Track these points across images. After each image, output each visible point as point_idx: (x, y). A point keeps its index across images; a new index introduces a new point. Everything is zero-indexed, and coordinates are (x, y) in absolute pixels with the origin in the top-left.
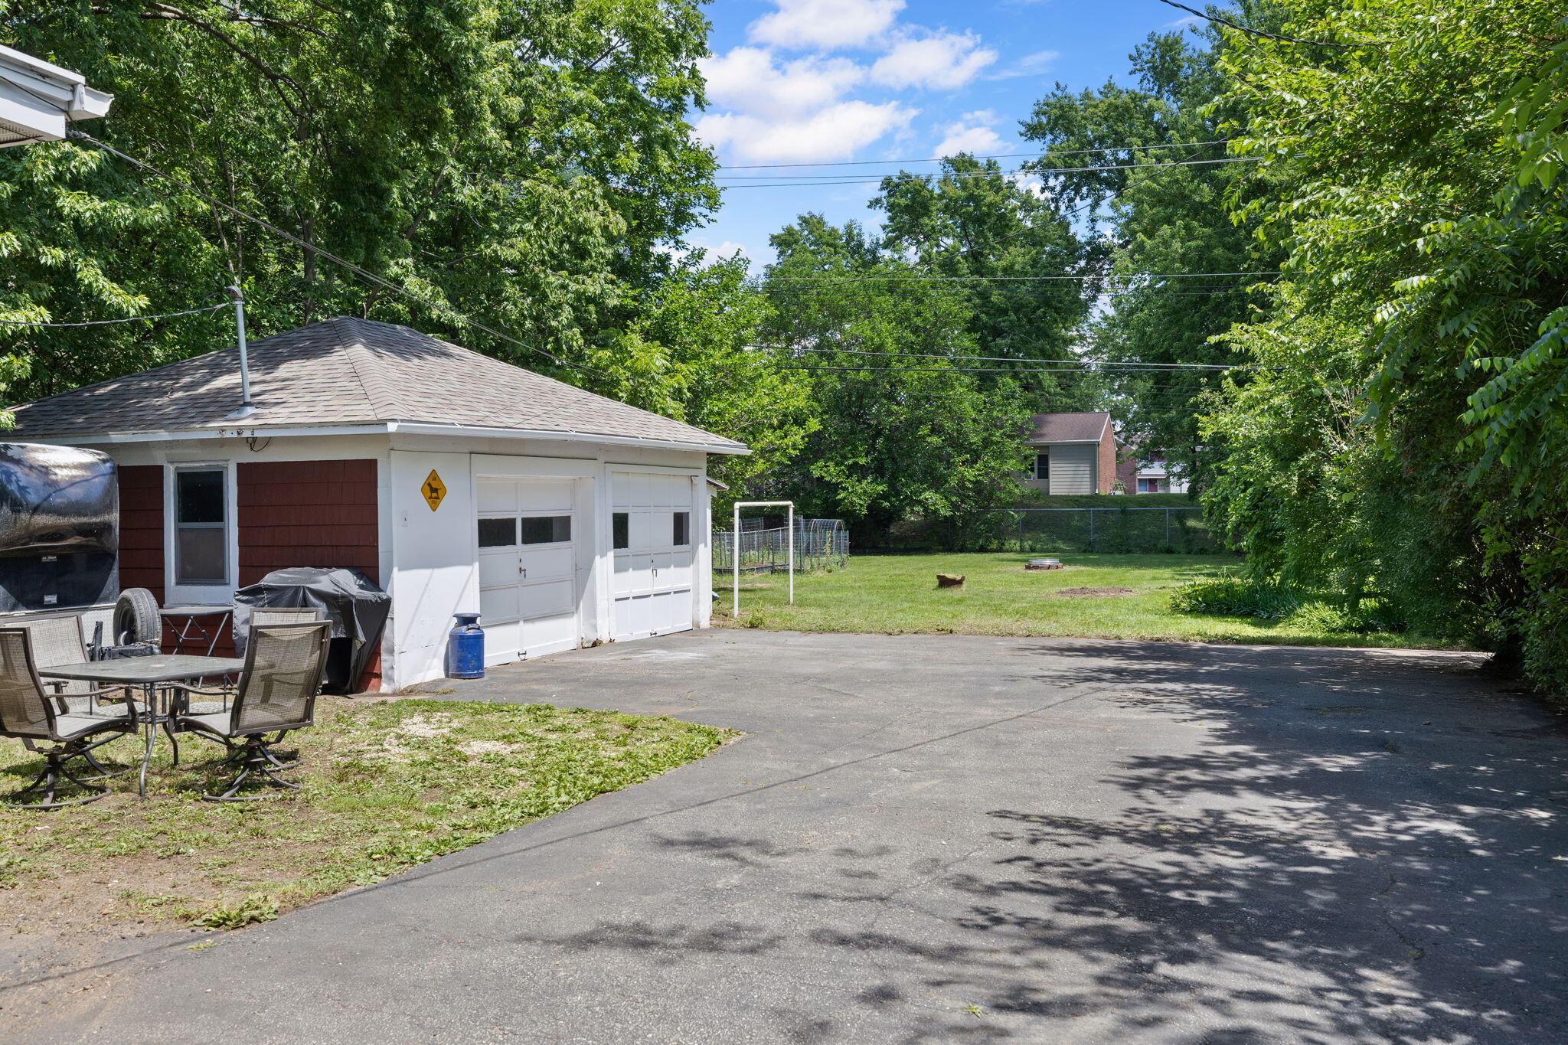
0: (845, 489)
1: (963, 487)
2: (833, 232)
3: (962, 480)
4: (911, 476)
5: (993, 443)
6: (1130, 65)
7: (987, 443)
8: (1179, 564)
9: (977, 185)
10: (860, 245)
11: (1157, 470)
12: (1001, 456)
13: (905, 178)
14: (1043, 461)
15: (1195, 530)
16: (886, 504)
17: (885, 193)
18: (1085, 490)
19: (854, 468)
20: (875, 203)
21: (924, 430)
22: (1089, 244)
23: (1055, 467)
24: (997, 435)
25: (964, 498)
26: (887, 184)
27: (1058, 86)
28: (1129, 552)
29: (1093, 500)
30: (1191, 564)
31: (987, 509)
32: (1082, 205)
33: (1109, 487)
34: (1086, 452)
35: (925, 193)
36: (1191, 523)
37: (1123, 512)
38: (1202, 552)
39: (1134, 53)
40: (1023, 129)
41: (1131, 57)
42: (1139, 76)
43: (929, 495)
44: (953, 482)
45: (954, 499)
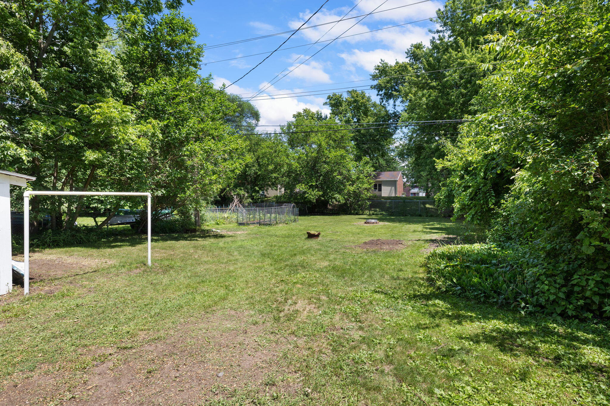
0: (308, 193)
1: (350, 193)
2: (313, 114)
3: (349, 191)
4: (332, 189)
5: (360, 178)
6: (406, 55)
7: (358, 178)
8: (424, 222)
9: (357, 97)
10: (321, 117)
11: (415, 190)
12: (363, 183)
13: (334, 95)
14: (380, 186)
15: (429, 208)
16: (323, 199)
17: (328, 100)
18: (393, 195)
19: (311, 186)
20: (325, 104)
21: (335, 174)
22: (393, 113)
23: (383, 188)
24: (361, 176)
25: (350, 197)
26: (329, 98)
27: (382, 60)
28: (406, 215)
29: (396, 198)
30: (428, 222)
31: (358, 201)
32: (391, 101)
33: (400, 194)
34: (393, 183)
35: (340, 99)
36: (427, 206)
37: (404, 202)
38: (432, 216)
39: (407, 51)
40: (371, 77)
41: (406, 52)
42: (409, 58)
43: (337, 196)
44: (346, 191)
45: (346, 197)
